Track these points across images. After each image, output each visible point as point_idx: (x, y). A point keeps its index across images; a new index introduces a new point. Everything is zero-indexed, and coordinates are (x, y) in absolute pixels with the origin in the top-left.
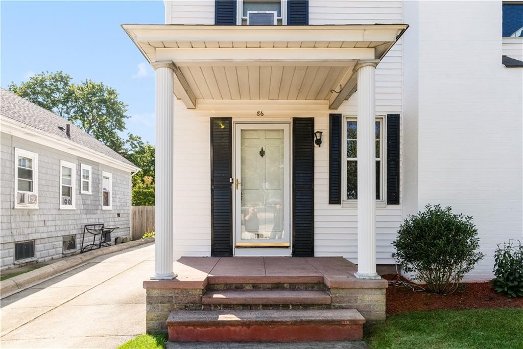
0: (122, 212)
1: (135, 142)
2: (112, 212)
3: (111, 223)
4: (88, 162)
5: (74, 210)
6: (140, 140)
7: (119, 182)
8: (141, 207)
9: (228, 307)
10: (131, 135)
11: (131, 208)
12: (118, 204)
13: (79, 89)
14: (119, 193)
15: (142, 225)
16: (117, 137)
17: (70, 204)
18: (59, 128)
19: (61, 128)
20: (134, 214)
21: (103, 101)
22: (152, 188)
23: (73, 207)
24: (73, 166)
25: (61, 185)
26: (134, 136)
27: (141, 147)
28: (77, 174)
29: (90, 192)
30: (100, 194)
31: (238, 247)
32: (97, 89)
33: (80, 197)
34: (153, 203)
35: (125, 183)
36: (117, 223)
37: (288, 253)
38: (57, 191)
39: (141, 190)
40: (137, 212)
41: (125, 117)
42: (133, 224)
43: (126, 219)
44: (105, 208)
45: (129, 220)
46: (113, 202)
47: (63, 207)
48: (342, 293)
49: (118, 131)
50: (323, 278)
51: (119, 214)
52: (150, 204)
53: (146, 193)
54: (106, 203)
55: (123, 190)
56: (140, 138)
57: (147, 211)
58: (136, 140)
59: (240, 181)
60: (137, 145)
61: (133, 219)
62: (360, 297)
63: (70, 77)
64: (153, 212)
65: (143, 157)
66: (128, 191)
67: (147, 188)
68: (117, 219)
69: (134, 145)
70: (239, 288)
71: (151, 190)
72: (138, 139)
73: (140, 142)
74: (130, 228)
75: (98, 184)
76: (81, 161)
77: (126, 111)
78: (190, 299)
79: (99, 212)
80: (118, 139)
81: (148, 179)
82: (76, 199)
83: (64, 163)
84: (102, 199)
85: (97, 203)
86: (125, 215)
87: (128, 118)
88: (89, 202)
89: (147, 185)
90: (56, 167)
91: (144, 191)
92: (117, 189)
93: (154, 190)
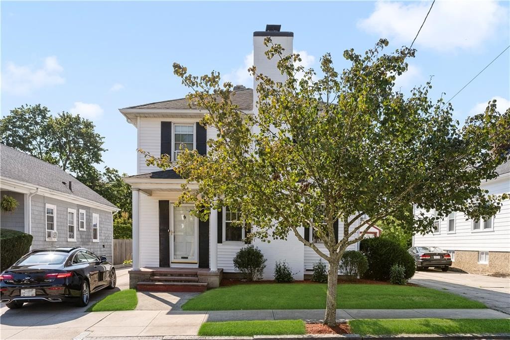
0: (106, 244)
1: (112, 176)
2: (99, 244)
3: (99, 252)
4: (83, 207)
5: (75, 242)
6: (117, 174)
7: (104, 220)
8: (120, 240)
9: (159, 281)
10: (108, 169)
11: (112, 241)
12: (103, 238)
13: (58, 124)
14: (104, 229)
15: (121, 255)
16: (94, 169)
17: (73, 238)
18: (63, 182)
19: (64, 183)
20: (115, 245)
21: (81, 135)
22: (129, 223)
23: (74, 240)
24: (74, 211)
25: (68, 225)
26: (111, 169)
27: (117, 180)
28: (77, 217)
29: (85, 229)
30: (91, 231)
31: (172, 263)
32: (74, 122)
33: (78, 232)
34: (131, 236)
35: (108, 221)
36: (102, 252)
37: (197, 266)
38: (66, 229)
39: (120, 225)
40: (118, 245)
41: (102, 150)
42: (114, 254)
43: (109, 249)
44: (94, 241)
45: (111, 251)
46: (100, 236)
47: (70, 240)
48: (203, 277)
49: (96, 163)
50: (197, 272)
51: (104, 246)
52: (128, 238)
53: (124, 228)
54: (95, 237)
55: (107, 227)
56: (117, 171)
57: (125, 243)
58: (113, 174)
59: (173, 231)
60: (114, 178)
61: (114, 249)
62: (209, 278)
63: (48, 110)
64: (131, 244)
65: (120, 190)
66: (110, 227)
67: (125, 223)
68: (103, 249)
69: (111, 178)
70: (165, 275)
71: (129, 225)
72: (115, 172)
73: (117, 175)
74: (112, 256)
75: (90, 223)
76: (79, 207)
77: (102, 143)
78: (146, 278)
79: (90, 243)
80: (95, 172)
81: (125, 215)
82: (77, 235)
83: (70, 210)
84: (92, 234)
85: (89, 237)
86: (108, 247)
87: (105, 151)
88: (84, 236)
89: (125, 220)
90: (65, 213)
91: (122, 226)
92: (102, 226)
93: (131, 225)
